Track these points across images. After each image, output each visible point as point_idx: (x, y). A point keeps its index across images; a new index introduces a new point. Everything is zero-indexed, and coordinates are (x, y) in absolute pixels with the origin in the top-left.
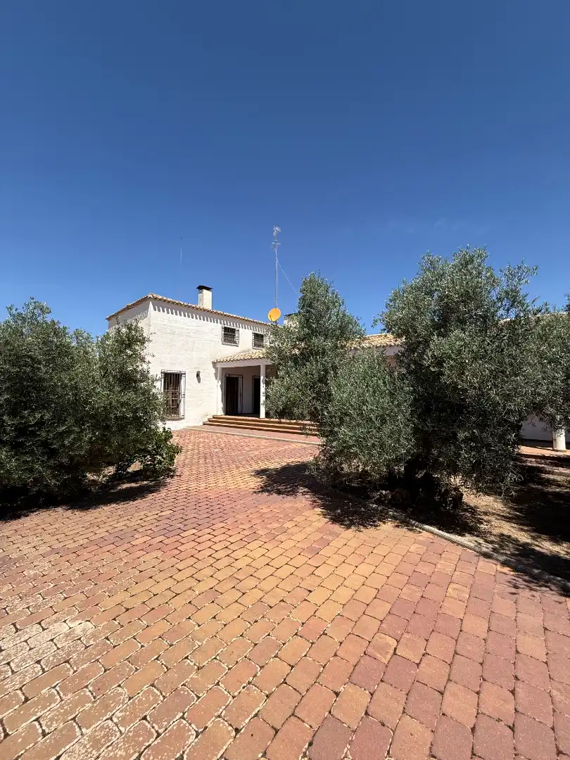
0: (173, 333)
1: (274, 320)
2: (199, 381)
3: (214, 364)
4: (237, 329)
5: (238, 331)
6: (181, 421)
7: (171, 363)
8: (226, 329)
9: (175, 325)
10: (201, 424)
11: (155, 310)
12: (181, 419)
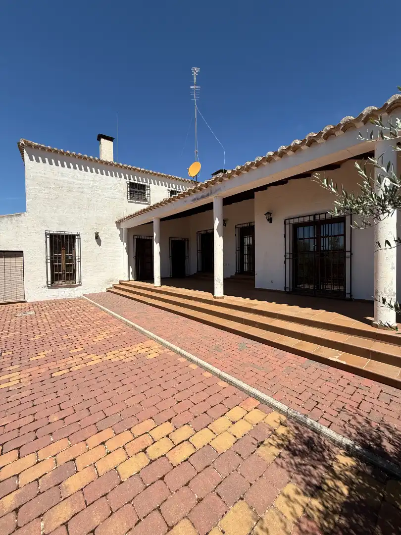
0: (60, 188)
1: (193, 175)
2: (99, 242)
3: (118, 223)
4: (148, 185)
5: (149, 187)
6: (76, 288)
7: (59, 224)
8: (131, 185)
9: (62, 179)
10: (104, 290)
11: (31, 159)
12: (77, 286)
